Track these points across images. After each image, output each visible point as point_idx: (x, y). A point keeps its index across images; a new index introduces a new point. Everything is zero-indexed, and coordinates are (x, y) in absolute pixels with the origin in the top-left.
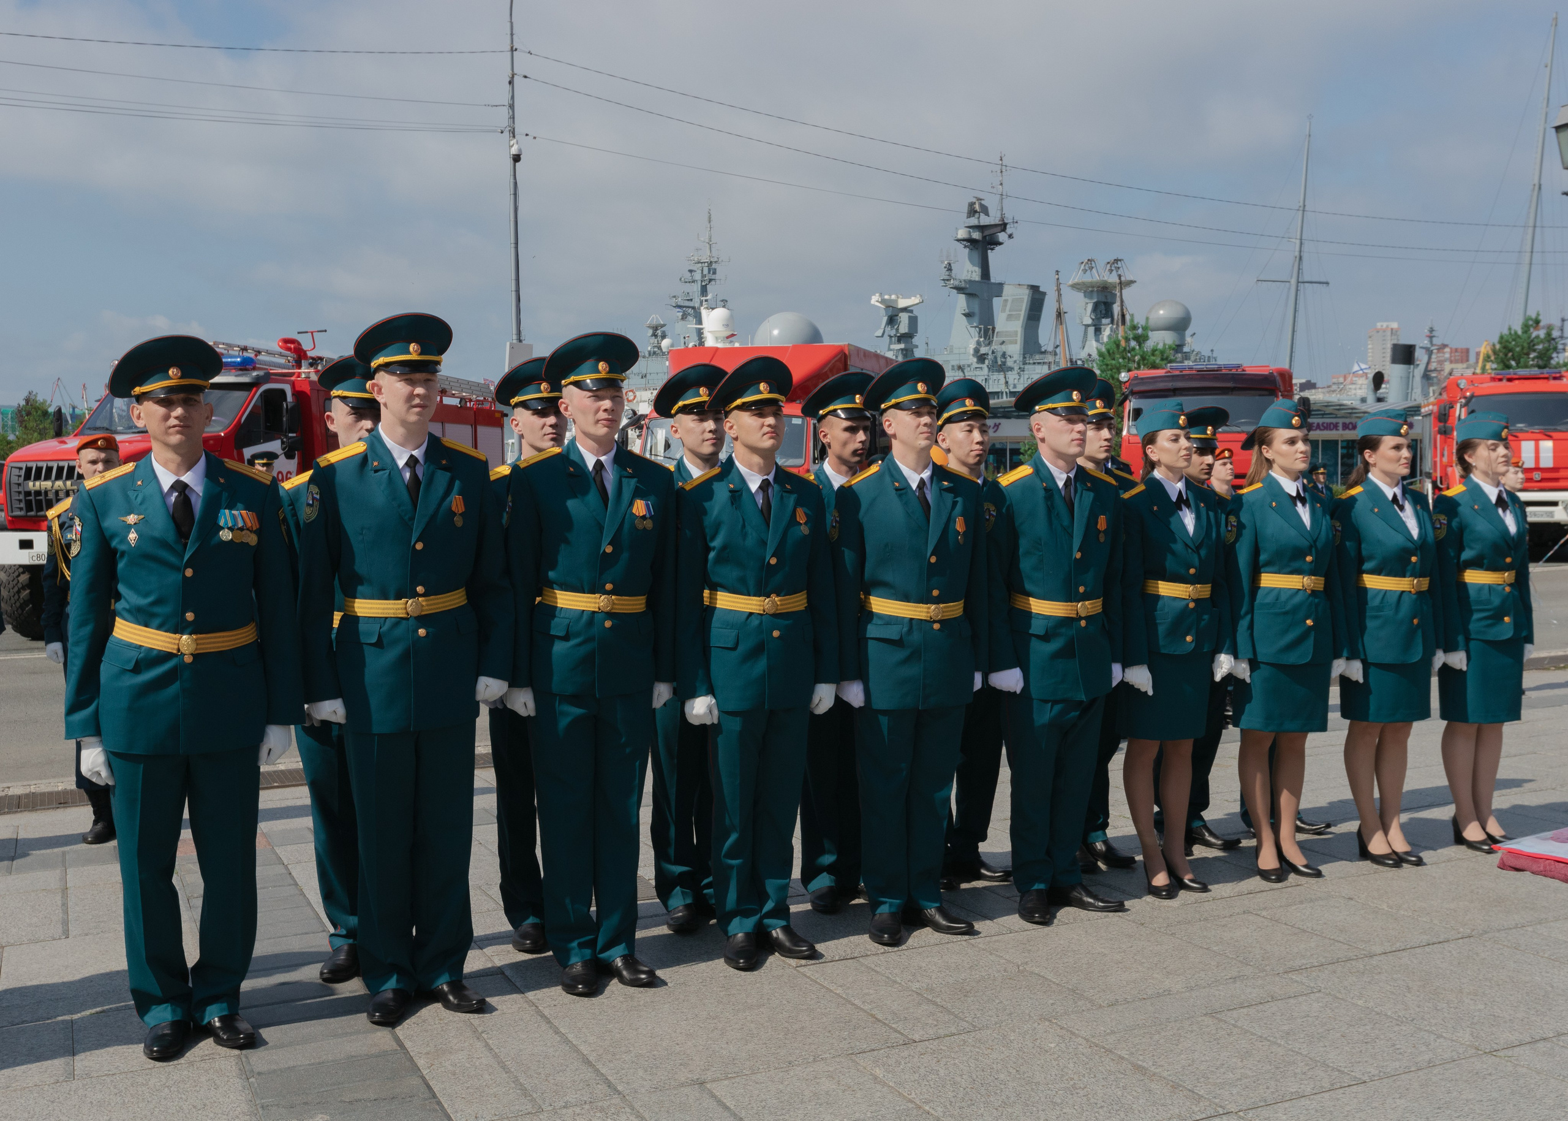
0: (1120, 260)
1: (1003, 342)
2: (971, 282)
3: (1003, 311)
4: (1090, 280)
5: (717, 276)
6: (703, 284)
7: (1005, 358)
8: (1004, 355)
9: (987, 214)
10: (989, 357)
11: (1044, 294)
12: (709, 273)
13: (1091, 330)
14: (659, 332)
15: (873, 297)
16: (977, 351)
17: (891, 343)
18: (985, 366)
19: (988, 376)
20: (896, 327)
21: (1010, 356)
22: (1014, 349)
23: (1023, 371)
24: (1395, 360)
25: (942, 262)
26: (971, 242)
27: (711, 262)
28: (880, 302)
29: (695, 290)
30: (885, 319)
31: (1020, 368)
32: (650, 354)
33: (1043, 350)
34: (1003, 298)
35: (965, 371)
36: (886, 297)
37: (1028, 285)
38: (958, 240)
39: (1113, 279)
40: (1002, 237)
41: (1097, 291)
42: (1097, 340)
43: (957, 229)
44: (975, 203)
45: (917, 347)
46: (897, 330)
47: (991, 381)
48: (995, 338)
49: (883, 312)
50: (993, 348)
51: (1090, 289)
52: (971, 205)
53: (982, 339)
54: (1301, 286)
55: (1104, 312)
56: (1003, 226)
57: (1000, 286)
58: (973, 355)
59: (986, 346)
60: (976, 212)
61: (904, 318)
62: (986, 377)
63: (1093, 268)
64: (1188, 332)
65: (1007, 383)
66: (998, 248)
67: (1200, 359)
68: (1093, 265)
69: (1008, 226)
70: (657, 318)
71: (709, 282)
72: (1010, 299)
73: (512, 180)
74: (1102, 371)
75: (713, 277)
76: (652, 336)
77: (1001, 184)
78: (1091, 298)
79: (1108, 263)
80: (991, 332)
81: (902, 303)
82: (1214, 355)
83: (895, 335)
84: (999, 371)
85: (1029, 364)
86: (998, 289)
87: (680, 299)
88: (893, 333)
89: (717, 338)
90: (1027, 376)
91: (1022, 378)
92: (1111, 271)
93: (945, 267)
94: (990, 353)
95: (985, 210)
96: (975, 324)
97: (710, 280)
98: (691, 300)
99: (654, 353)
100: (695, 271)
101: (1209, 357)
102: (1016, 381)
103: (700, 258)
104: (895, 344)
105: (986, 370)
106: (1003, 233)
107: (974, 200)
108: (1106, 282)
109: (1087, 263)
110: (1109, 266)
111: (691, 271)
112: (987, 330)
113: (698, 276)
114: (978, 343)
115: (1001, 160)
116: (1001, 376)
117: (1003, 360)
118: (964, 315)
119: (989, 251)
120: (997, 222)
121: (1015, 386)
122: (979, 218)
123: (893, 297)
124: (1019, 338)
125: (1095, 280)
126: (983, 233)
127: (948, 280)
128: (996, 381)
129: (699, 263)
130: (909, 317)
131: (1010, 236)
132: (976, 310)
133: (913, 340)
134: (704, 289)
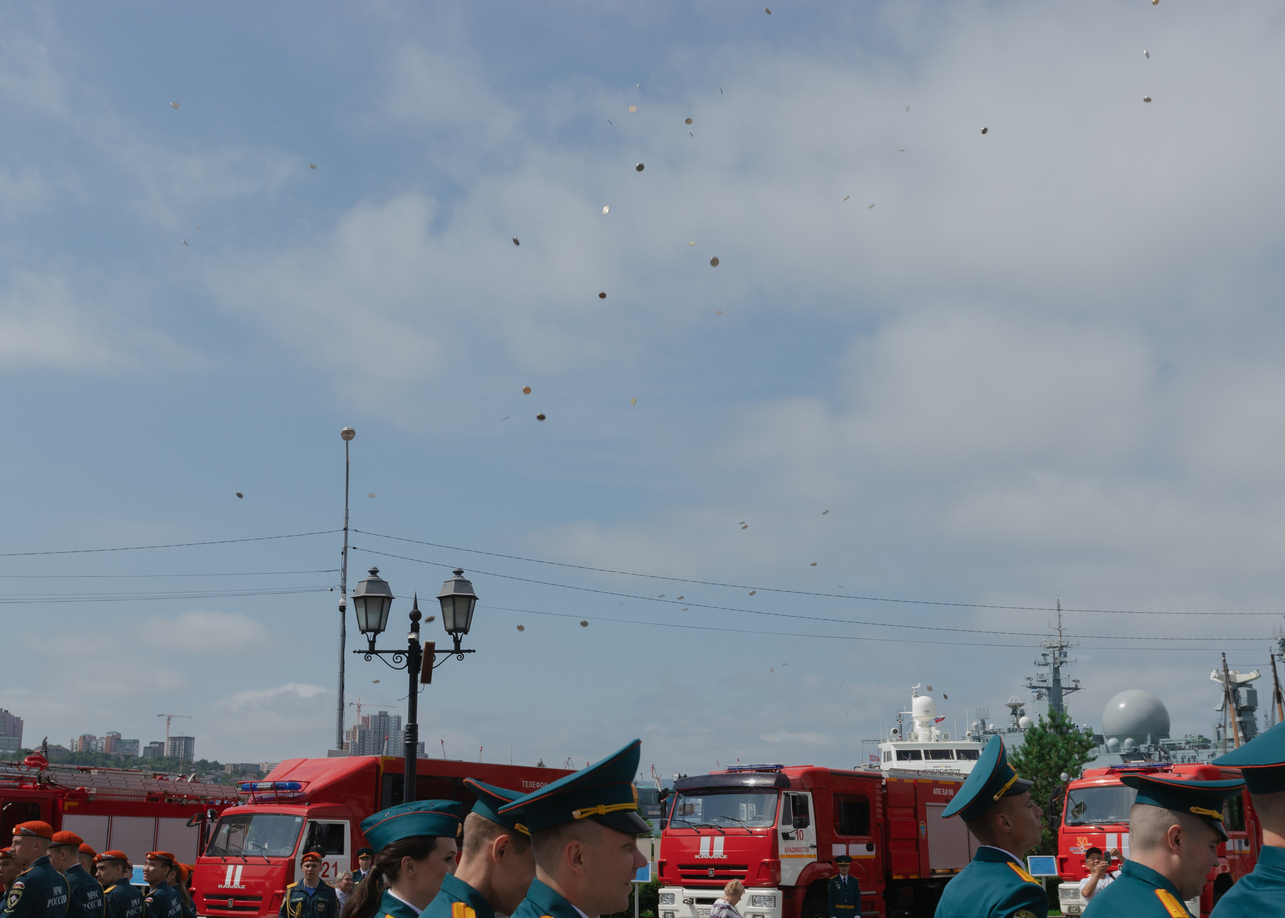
5: (1069, 659)
6: (1056, 666)
12: (1061, 656)
14: (1017, 710)
27: (1063, 647)
29: (1048, 671)
70: (1015, 698)
71: (1061, 665)
75: (1064, 660)
87: (1035, 681)
97: (1061, 663)
98: (1045, 681)
100: (1048, 655)
103: (1051, 643)
111: (1044, 655)
113: (1050, 659)
129: (1051, 647)
134: (1056, 671)
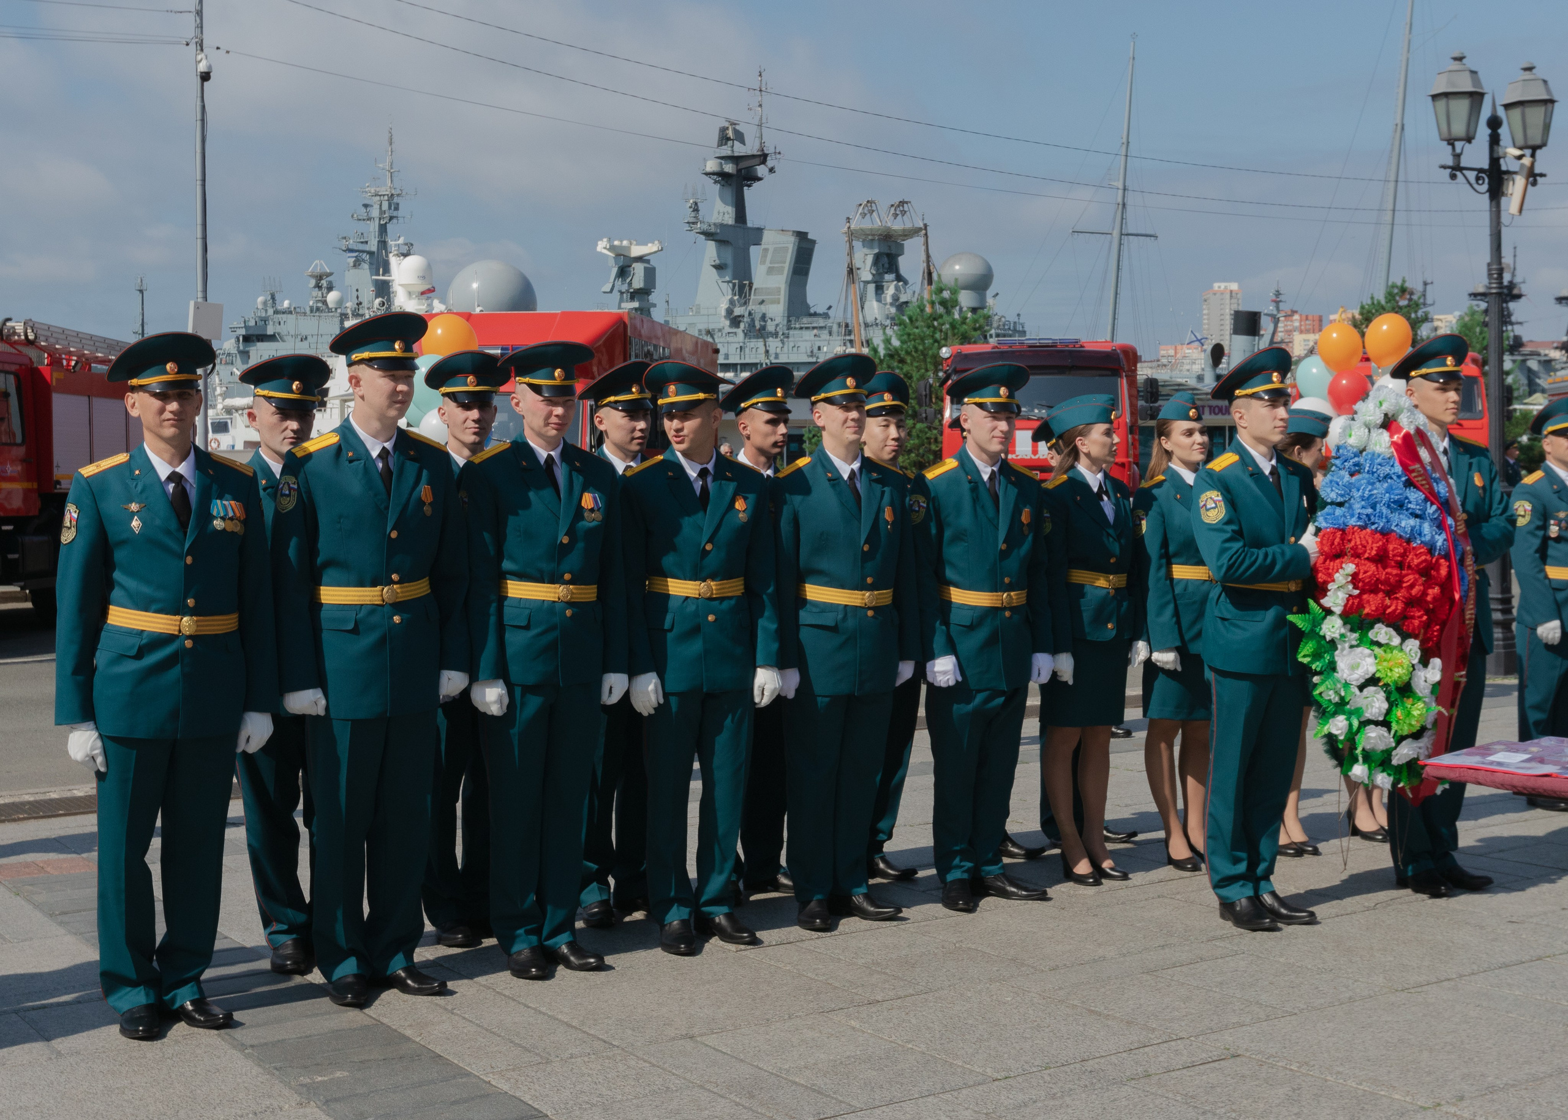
0: (907, 203)
1: (762, 302)
2: (722, 226)
3: (763, 262)
4: (870, 226)
5: (400, 213)
6: (382, 222)
7: (766, 322)
8: (763, 317)
9: (743, 142)
10: (745, 320)
11: (813, 242)
12: (390, 208)
13: (871, 288)
14: (324, 283)
15: (599, 243)
16: (729, 312)
17: (621, 301)
18: (739, 331)
19: (744, 343)
20: (628, 280)
21: (772, 320)
22: (777, 311)
23: (788, 337)
24: (1237, 331)
25: (687, 201)
26: (723, 177)
27: (392, 195)
28: (608, 250)
29: (371, 229)
30: (615, 271)
31: (783, 334)
32: (312, 311)
33: (812, 311)
34: (763, 247)
35: (715, 337)
36: (616, 243)
37: (794, 232)
38: (707, 174)
39: (897, 225)
40: (761, 170)
41: (879, 239)
42: (879, 300)
43: (705, 160)
44: (728, 128)
45: (654, 305)
46: (630, 284)
47: (747, 350)
48: (752, 297)
49: (612, 262)
50: (750, 308)
51: (870, 237)
52: (723, 130)
53: (736, 298)
54: (1125, 239)
55: (887, 266)
56: (763, 158)
57: (759, 231)
58: (725, 317)
59: (741, 306)
60: (729, 139)
61: (638, 269)
62: (741, 344)
63: (873, 211)
64: (989, 293)
65: (767, 352)
66: (756, 185)
67: (1004, 325)
68: (874, 208)
69: (768, 158)
70: (321, 264)
71: (390, 220)
72: (771, 248)
73: (199, 103)
74: (903, 342)
75: (395, 214)
76: (315, 287)
77: (760, 106)
78: (871, 248)
79: (892, 206)
80: (747, 288)
81: (636, 251)
82: (1021, 321)
83: (628, 291)
84: (757, 337)
85: (795, 328)
86: (757, 235)
87: (351, 241)
88: (624, 288)
89: (410, 294)
90: (792, 344)
91: (786, 347)
92: (896, 215)
93: (690, 207)
94: (746, 314)
95: (740, 137)
96: (727, 279)
97: (391, 218)
98: (367, 242)
99: (318, 309)
100: (372, 206)
101: (1015, 323)
102: (778, 350)
103: (378, 189)
104: (627, 301)
105: (741, 335)
106: (762, 166)
107: (727, 124)
108: (889, 228)
109: (866, 205)
110: (893, 209)
111: (366, 206)
112: (743, 286)
113: (375, 212)
114: (732, 302)
115: (760, 75)
116: (760, 344)
117: (762, 323)
118: (714, 266)
119: (745, 188)
120: (755, 153)
121: (777, 357)
122: (733, 146)
123: (625, 243)
124: (783, 296)
125: (875, 226)
126: (737, 165)
127: (693, 223)
128: (754, 350)
129: (376, 195)
130: (645, 268)
131: (772, 170)
132: (729, 261)
133: (650, 297)
134: (383, 229)
